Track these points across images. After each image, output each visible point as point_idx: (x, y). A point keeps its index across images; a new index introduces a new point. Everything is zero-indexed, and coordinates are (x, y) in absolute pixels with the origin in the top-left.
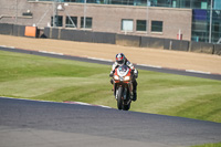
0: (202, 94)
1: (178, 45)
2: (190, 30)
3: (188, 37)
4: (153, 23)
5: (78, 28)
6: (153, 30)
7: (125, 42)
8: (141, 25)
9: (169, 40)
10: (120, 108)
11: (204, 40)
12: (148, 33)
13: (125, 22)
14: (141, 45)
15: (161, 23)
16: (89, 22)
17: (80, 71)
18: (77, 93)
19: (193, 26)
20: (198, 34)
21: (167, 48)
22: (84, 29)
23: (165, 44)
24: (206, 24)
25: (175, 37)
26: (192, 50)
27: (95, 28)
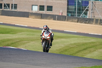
0: (72, 43)
1: (60, 18)
2: (66, 10)
3: (65, 14)
4: (48, 7)
5: (10, 9)
6: (47, 10)
7: (33, 17)
8: (42, 8)
9: (56, 15)
10: (44, 51)
11: (73, 15)
12: (45, 12)
13: (33, 6)
14: (41, 18)
15: (51, 7)
16: (16, 6)
17: (12, 31)
18: (9, 42)
19: (68, 9)
20: (70, 12)
21: (55, 19)
22: (13, 10)
23: (54, 17)
24: (74, 7)
25: (59, 14)
26: (67, 20)
27: (18, 10)
